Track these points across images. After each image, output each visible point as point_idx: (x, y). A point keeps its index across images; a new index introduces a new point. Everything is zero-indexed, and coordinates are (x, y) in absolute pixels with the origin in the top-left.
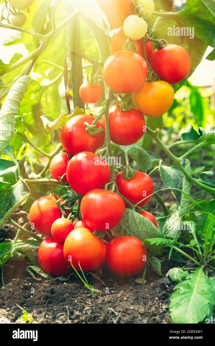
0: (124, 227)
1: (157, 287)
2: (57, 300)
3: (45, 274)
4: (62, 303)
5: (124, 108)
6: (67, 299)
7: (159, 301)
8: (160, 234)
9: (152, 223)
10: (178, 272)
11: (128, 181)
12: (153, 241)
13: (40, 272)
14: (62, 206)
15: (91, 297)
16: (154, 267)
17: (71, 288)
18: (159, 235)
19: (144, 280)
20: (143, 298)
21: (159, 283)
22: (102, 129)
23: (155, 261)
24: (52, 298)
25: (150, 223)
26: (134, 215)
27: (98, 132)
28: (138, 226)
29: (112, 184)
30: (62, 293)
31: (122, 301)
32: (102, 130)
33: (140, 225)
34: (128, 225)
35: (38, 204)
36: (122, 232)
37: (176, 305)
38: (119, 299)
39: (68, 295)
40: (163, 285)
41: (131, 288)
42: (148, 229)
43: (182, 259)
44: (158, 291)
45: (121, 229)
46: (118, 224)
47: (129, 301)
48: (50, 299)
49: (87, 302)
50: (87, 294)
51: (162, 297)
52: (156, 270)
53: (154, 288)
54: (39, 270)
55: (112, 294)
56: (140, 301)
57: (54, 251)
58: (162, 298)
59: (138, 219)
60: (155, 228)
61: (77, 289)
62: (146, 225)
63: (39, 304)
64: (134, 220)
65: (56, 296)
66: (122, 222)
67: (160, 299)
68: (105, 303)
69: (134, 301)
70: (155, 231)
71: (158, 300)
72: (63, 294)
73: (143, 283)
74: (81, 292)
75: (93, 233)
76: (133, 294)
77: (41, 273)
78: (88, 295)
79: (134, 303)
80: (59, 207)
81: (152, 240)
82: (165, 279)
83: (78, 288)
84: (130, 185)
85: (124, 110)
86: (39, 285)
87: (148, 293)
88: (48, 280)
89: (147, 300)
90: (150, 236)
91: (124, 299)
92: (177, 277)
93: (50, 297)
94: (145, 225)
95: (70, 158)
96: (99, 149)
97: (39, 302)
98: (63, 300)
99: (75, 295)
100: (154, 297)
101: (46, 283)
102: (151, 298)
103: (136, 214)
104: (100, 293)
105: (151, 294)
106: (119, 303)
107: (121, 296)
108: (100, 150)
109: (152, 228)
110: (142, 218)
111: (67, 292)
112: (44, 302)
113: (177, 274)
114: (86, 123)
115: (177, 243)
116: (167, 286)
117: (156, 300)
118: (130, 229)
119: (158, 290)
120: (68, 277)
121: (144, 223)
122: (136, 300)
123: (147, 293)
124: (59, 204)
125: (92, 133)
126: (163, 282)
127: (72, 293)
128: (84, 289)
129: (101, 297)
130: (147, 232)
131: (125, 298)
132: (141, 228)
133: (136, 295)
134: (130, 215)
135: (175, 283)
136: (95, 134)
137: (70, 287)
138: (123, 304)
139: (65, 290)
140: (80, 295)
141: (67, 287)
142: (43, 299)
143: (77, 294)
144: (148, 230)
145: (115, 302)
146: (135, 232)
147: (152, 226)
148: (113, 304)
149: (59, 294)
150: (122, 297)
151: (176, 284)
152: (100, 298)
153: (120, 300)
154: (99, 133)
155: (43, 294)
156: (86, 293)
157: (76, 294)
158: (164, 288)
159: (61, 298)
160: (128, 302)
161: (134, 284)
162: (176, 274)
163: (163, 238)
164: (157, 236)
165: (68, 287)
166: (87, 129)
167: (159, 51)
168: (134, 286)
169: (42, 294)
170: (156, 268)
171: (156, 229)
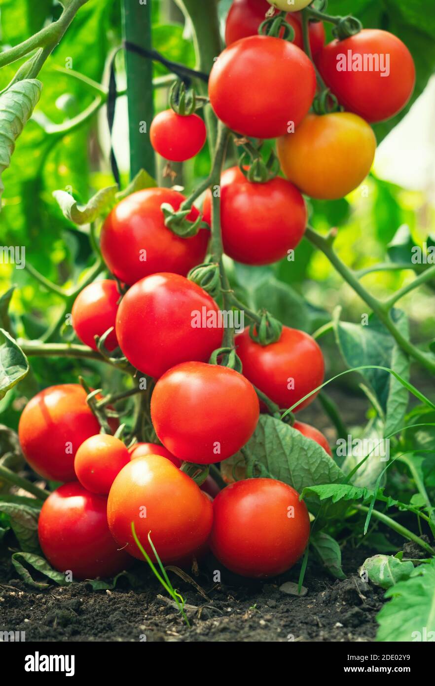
0: (253, 459)
1: (336, 600)
2: (93, 628)
3: (55, 574)
4: (105, 633)
5: (258, 175)
6: (115, 626)
7: (345, 630)
8: (342, 476)
9: (321, 450)
10: (388, 564)
11: (264, 347)
12: (325, 491)
13: (44, 567)
14: (101, 409)
15: (175, 621)
16: (324, 558)
17: (124, 601)
18: (338, 478)
19: (302, 587)
20: (306, 623)
21: (341, 589)
22: (204, 223)
23: (326, 545)
24: (79, 622)
25: (318, 449)
26: (278, 430)
27: (193, 230)
28: (288, 457)
29: (228, 352)
30: (104, 613)
31: (255, 627)
32: (203, 225)
33: (292, 454)
34: (262, 454)
35: (42, 403)
36: (250, 469)
37: (392, 632)
38: (247, 625)
39: (118, 617)
40: (353, 593)
41: (273, 603)
42: (313, 464)
43: (388, 543)
44: (339, 610)
45: (246, 463)
46: (239, 451)
47: (273, 630)
48: (75, 625)
49: (169, 632)
50: (166, 615)
51: (351, 621)
52: (330, 565)
53: (329, 602)
54: (42, 562)
55: (228, 614)
56: (299, 630)
57: (81, 516)
58: (352, 623)
59: (288, 438)
60: (329, 461)
61: (139, 604)
62: (306, 455)
63: (49, 636)
64: (278, 442)
65: (89, 619)
66: (248, 446)
67: (345, 624)
68: (214, 634)
69: (283, 628)
70: (329, 469)
71: (342, 627)
72: (105, 615)
73: (299, 592)
74: (150, 611)
75: (180, 469)
76: (281, 615)
77: (46, 570)
78: (168, 617)
79: (284, 633)
80: (93, 411)
81: (323, 488)
82: (357, 581)
83: (142, 603)
84: (268, 359)
85: (258, 179)
86: (42, 598)
87: (315, 614)
88: (64, 587)
89: (315, 628)
90: (316, 480)
91: (259, 624)
92: (385, 577)
93: (75, 619)
94: (305, 453)
95: (123, 293)
96: (198, 268)
97: (48, 631)
98: (107, 629)
99: (135, 617)
100: (331, 622)
101: (60, 594)
102: (324, 623)
103: (282, 428)
104: (197, 612)
105: (323, 617)
106: (247, 633)
107: (252, 618)
108: (200, 271)
109: (322, 462)
110: (297, 436)
111: (115, 610)
112: (61, 630)
113: (385, 569)
114: (166, 206)
115: (382, 498)
116: (363, 597)
117: (338, 627)
118: (269, 462)
119: (338, 606)
120: (113, 581)
121: (302, 449)
122: (287, 627)
123: (312, 613)
124: (94, 404)
125: (181, 232)
126: (352, 586)
127: (129, 613)
128: (158, 604)
129: (200, 622)
130: (309, 470)
131: (262, 622)
132: (294, 462)
133: (287, 617)
134: (268, 430)
135: (380, 590)
136: (188, 234)
137: (122, 599)
138: (259, 634)
139: (109, 606)
140: (149, 617)
141: (114, 598)
142: (58, 624)
143: (142, 615)
144: (312, 467)
145: (238, 629)
146: (279, 472)
147: (323, 456)
148: (233, 634)
149: (97, 615)
150: (254, 619)
151: (382, 592)
152: (198, 623)
153: (251, 627)
154: (197, 231)
155: (57, 614)
156: (162, 612)
157: (139, 614)
158: (356, 601)
159: (101, 624)
160: (270, 630)
161: (278, 596)
162: (382, 568)
163: (349, 486)
164: (333, 480)
165: (118, 599)
166: (168, 219)
167: (343, 43)
168: (278, 600)
169: (54, 613)
170: (330, 560)
171: (331, 463)
